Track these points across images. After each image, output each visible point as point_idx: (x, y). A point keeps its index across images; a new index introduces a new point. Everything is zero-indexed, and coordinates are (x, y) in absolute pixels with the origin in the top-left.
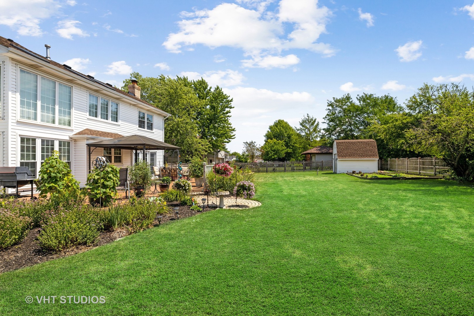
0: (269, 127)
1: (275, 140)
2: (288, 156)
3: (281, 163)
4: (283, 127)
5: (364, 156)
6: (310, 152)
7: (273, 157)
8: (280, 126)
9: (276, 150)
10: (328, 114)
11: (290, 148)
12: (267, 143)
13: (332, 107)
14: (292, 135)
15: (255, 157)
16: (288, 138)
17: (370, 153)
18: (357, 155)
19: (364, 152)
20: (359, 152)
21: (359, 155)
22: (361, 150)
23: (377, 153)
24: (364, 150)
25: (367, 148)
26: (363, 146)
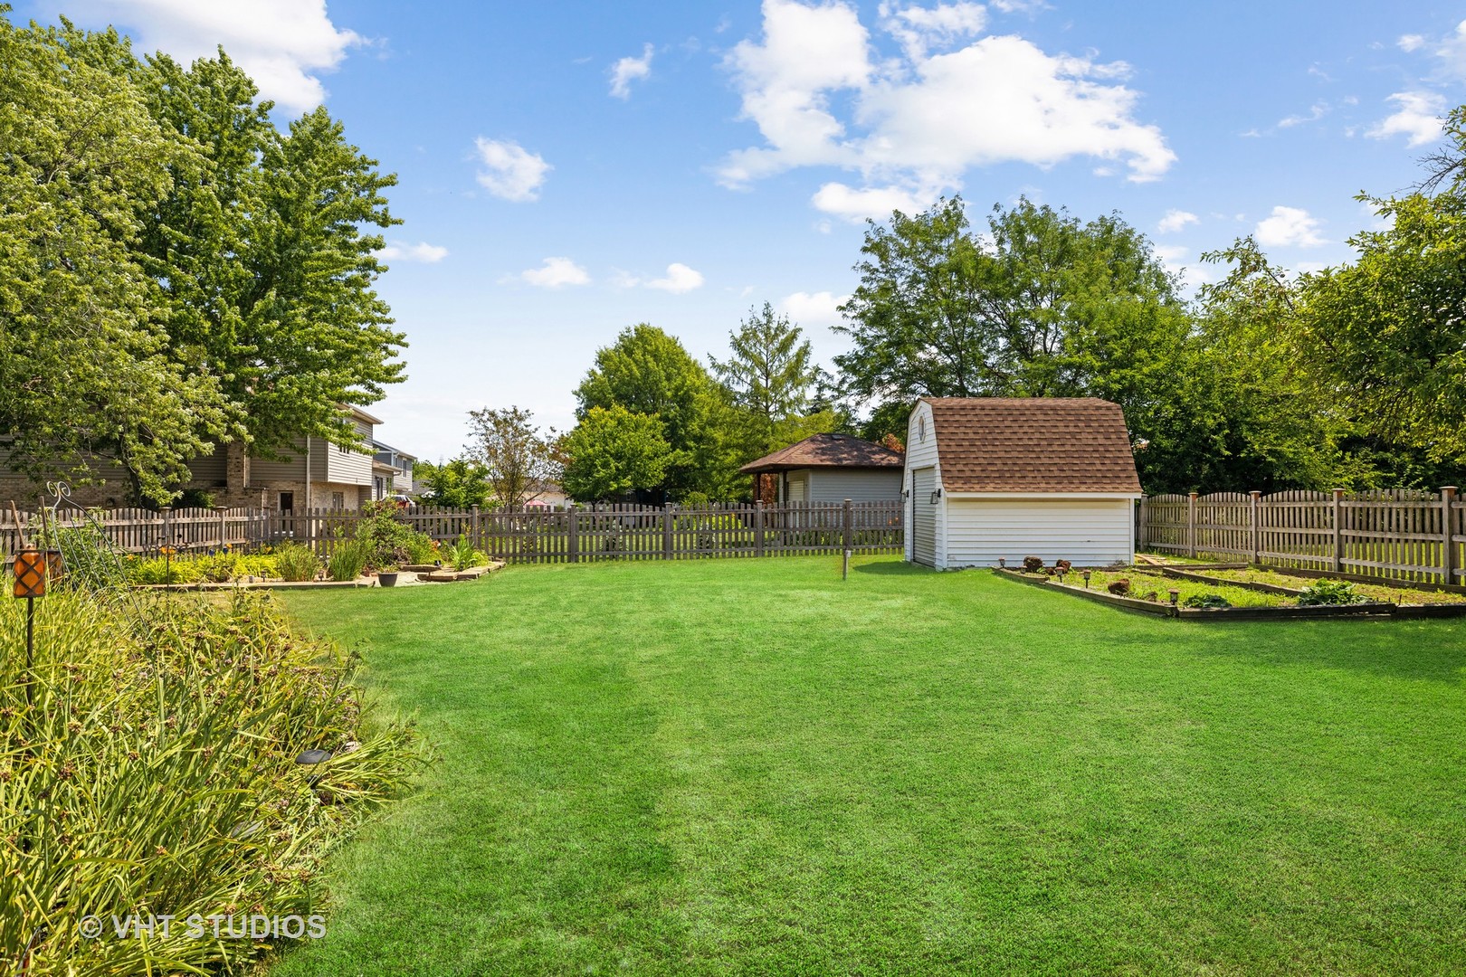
0: (595, 357)
1: (621, 411)
2: (678, 483)
3: (644, 513)
4: (656, 358)
5: (1070, 479)
6: (784, 462)
7: (614, 486)
8: (645, 350)
9: (629, 453)
10: (860, 290)
11: (686, 448)
12: (586, 423)
13: (883, 256)
14: (697, 391)
15: (525, 483)
16: (681, 407)
17: (1100, 467)
18: (1036, 474)
19: (1068, 460)
20: (1047, 461)
21: (1048, 474)
22: (1055, 448)
23: (1132, 468)
24: (1068, 448)
25: (1084, 442)
26: (1062, 429)
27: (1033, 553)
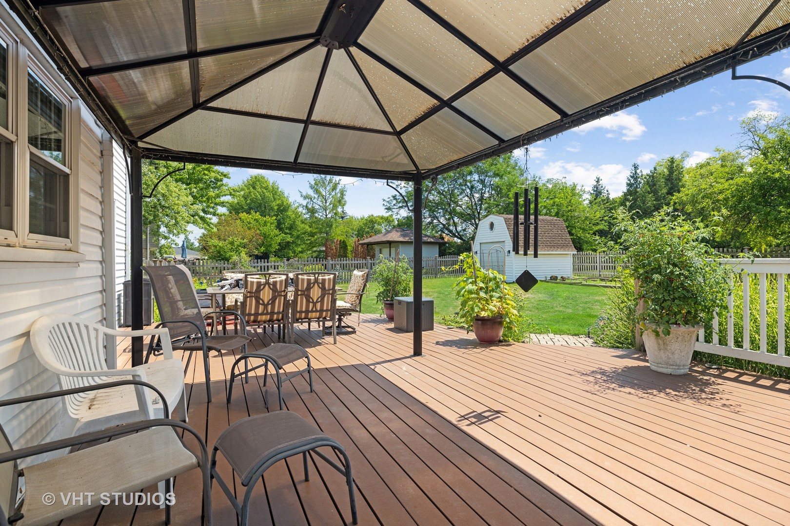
1: (257, 215)
5: (554, 247)
8: (262, 187)
11: (286, 233)
16: (281, 214)
17: (561, 242)
18: (543, 244)
19: (552, 239)
20: (545, 239)
21: (547, 245)
22: (547, 235)
23: (571, 242)
24: (550, 235)
25: (555, 232)
26: (547, 228)
27: (554, 274)
